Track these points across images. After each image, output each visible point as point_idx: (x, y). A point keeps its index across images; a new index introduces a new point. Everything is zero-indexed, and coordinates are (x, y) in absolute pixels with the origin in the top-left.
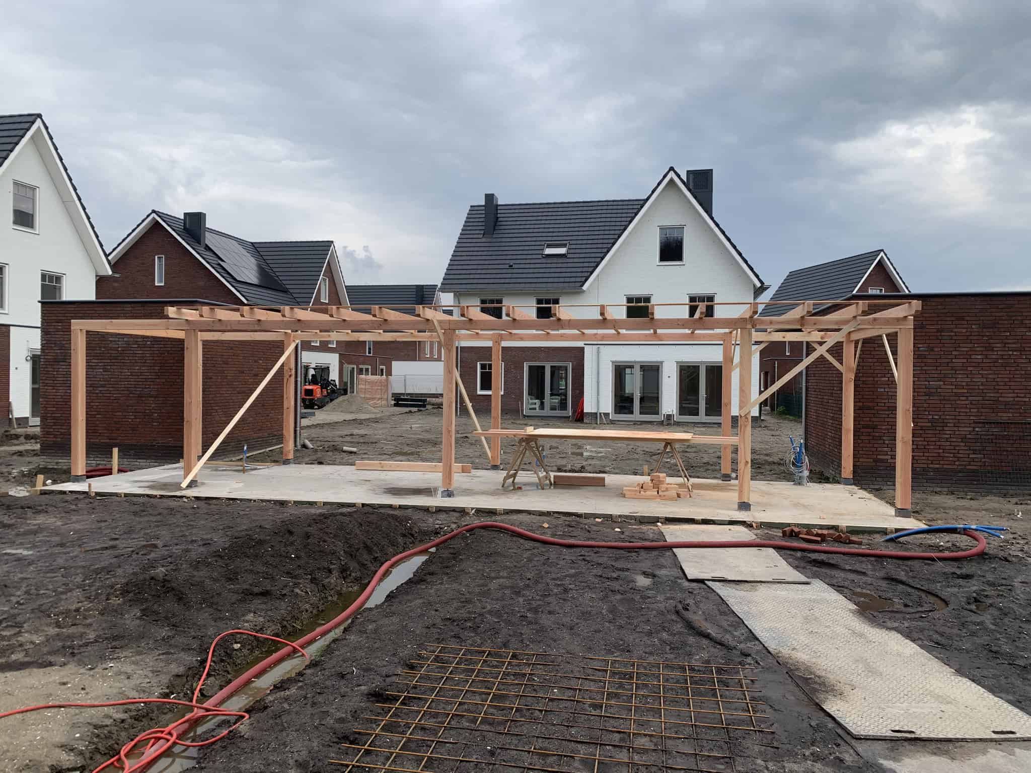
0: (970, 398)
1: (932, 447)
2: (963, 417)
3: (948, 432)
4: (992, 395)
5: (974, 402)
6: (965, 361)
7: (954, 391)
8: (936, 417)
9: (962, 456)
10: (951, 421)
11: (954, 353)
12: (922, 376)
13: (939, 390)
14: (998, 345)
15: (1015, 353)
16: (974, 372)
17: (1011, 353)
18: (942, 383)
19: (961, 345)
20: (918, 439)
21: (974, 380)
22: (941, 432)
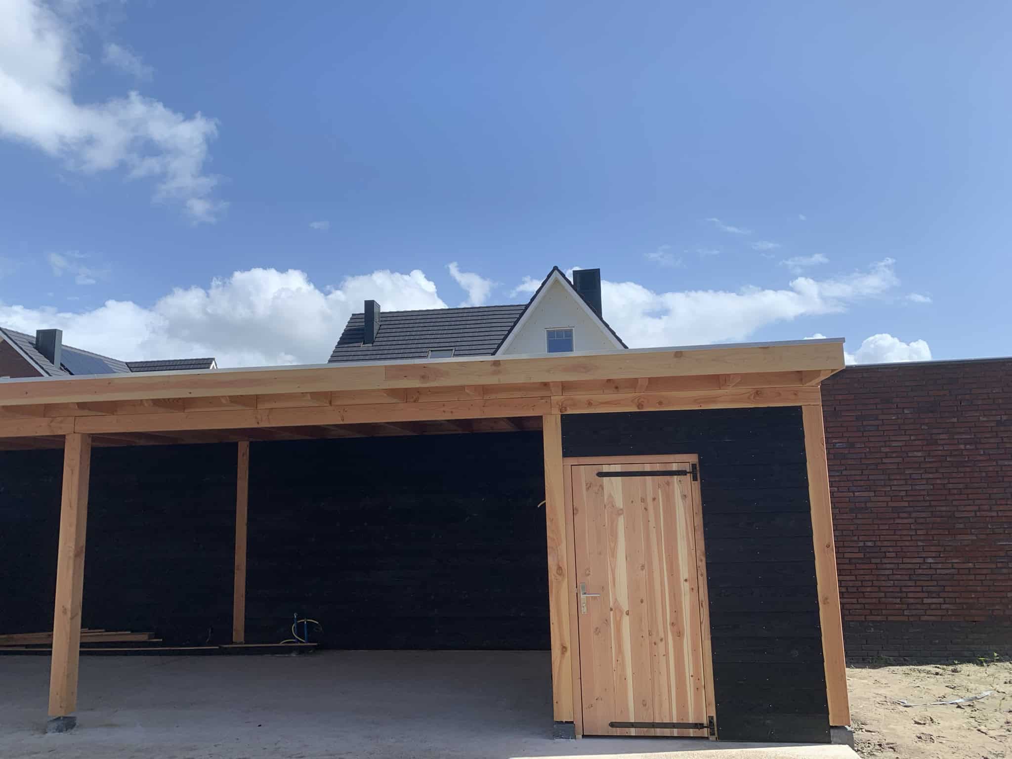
0: (914, 515)
1: (868, 589)
2: (907, 543)
3: (888, 566)
4: (944, 509)
5: (921, 520)
6: (900, 460)
7: (890, 504)
8: (870, 544)
9: (912, 601)
10: (891, 549)
11: (883, 450)
12: (842, 484)
13: (869, 505)
14: (942, 437)
16: (914, 476)
18: (872, 494)
19: (893, 438)
20: (848, 578)
21: (917, 487)
22: (879, 566)
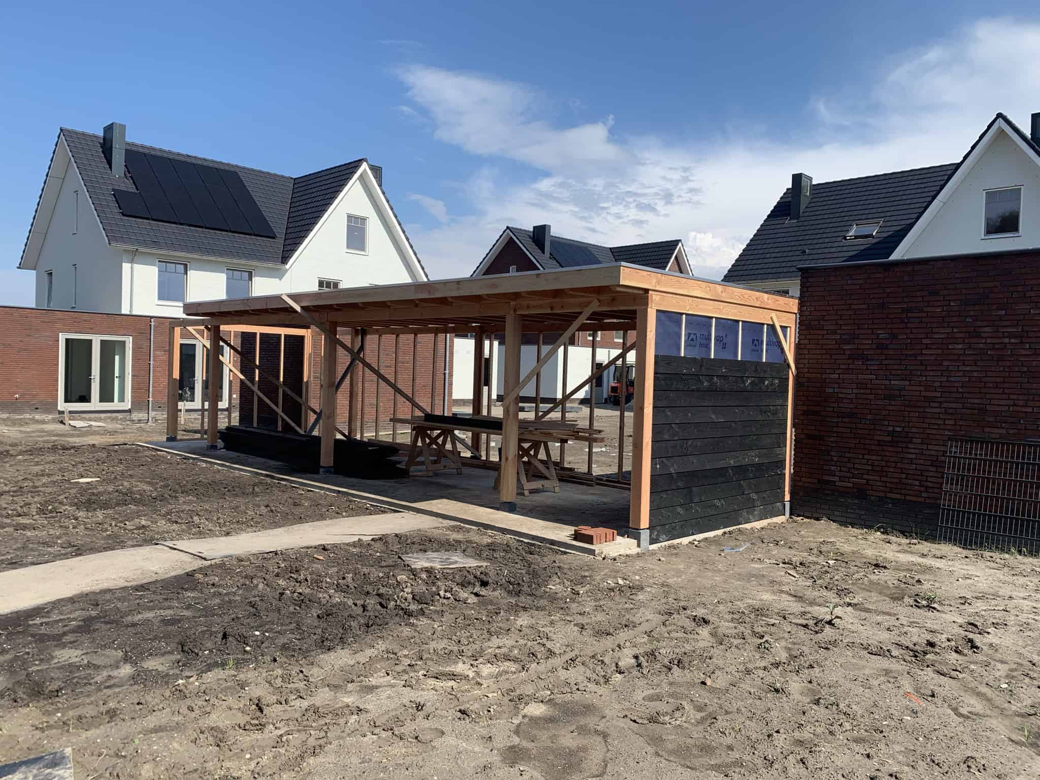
2: (934, 432)
3: (912, 451)
4: (976, 401)
5: (950, 411)
8: (898, 429)
9: (930, 485)
10: (917, 436)
13: (903, 393)
14: (987, 329)
15: (1013, 341)
17: (1006, 340)
18: (907, 383)
